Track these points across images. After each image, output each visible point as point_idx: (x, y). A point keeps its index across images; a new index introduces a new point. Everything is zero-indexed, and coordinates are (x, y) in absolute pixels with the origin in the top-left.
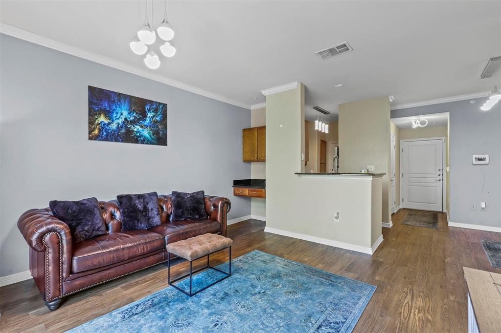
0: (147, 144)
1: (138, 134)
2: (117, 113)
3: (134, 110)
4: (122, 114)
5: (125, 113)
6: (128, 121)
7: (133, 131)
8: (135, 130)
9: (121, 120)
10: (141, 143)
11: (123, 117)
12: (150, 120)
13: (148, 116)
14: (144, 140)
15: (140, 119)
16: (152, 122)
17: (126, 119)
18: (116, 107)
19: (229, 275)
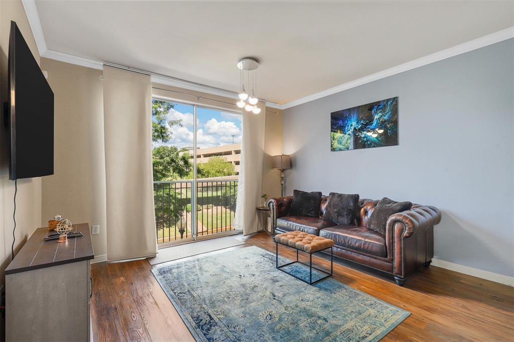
0: (374, 147)
1: (365, 139)
2: (348, 126)
3: (362, 118)
4: (352, 126)
5: (354, 124)
6: (356, 130)
7: (361, 137)
8: (363, 136)
9: (351, 130)
10: (368, 148)
11: (353, 128)
12: (377, 122)
13: (375, 119)
14: (371, 144)
15: (366, 125)
16: (379, 123)
17: (355, 128)
18: (348, 121)
19: (311, 284)
